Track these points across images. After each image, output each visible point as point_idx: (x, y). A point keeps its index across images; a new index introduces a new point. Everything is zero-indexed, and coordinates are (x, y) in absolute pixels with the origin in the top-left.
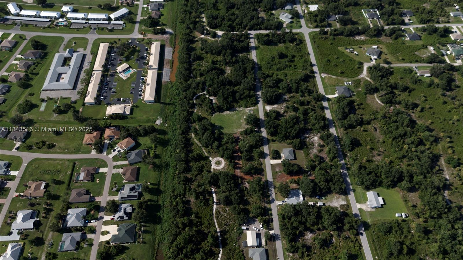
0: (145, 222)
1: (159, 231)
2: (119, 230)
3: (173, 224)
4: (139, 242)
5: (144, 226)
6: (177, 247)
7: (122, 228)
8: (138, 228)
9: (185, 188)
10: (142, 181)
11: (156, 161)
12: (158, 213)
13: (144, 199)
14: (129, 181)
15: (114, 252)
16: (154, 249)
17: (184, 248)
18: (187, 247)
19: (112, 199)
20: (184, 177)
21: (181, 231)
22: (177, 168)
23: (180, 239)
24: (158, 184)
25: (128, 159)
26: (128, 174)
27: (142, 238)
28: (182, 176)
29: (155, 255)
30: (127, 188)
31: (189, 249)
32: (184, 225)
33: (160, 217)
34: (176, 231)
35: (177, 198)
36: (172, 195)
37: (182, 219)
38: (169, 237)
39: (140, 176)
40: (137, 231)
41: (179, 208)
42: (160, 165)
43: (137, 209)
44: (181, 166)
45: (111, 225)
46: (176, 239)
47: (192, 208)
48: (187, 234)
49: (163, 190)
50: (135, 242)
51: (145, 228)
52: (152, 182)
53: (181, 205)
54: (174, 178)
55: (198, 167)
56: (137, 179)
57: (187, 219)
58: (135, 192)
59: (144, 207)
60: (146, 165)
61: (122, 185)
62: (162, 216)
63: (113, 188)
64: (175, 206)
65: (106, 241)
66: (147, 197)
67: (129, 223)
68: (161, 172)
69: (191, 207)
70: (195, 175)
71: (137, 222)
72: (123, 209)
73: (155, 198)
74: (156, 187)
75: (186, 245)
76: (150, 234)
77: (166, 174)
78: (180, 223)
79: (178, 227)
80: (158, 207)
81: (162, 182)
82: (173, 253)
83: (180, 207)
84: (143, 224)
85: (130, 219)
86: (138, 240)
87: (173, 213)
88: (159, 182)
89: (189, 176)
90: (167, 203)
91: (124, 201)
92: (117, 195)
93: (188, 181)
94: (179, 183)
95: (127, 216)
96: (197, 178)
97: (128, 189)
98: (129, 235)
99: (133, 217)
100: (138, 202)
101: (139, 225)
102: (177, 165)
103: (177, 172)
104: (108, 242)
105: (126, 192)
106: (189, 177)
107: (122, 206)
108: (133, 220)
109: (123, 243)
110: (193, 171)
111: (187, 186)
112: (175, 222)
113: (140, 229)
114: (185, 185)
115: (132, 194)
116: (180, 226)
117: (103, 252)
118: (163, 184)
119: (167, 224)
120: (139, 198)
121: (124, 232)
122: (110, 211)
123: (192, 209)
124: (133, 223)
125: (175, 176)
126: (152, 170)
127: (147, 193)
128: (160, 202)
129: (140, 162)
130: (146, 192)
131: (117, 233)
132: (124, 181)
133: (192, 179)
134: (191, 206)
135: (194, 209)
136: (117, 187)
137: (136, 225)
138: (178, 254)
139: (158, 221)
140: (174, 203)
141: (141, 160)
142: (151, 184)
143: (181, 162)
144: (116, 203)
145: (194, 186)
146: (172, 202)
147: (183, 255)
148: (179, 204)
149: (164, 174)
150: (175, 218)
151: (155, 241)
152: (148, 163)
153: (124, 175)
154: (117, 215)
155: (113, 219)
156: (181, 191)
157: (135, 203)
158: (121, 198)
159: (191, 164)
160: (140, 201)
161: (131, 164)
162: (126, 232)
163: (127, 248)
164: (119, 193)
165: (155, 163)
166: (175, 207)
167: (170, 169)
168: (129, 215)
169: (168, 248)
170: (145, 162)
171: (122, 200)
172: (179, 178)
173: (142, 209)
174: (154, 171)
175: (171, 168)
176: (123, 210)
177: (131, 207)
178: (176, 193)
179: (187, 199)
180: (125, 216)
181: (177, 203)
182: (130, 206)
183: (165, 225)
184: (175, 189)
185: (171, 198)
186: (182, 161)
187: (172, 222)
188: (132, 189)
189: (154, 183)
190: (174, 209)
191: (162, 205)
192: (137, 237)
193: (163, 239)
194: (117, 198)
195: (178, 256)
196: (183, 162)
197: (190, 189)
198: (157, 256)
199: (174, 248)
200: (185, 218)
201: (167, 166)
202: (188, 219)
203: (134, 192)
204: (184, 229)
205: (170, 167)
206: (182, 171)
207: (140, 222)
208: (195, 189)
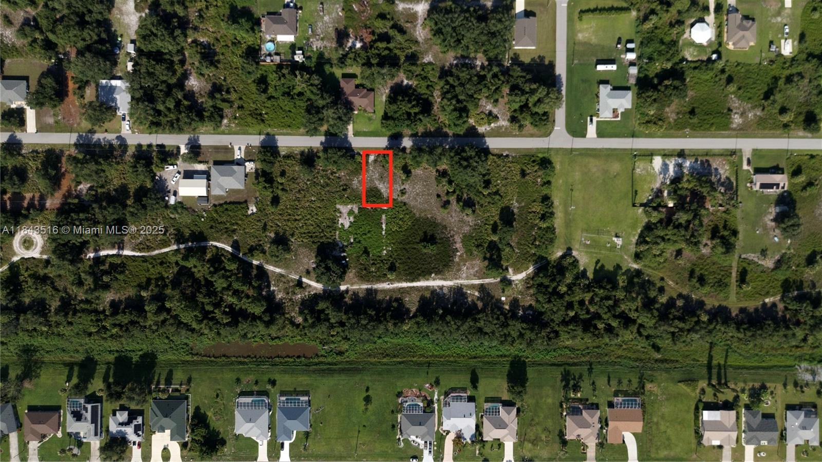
0: (151, 383)
1: (171, 356)
2: (162, 430)
3: (157, 331)
4: (188, 390)
5: (158, 383)
6: (200, 322)
7: (159, 425)
8: (161, 395)
9: (83, 311)
10: (62, 399)
11: (12, 374)
12: (134, 360)
13: (102, 390)
14: (60, 425)
15: (203, 431)
16: (201, 363)
17: (203, 308)
18: (203, 303)
19: (98, 453)
20: (56, 313)
21: (171, 316)
22: (35, 329)
23: (187, 317)
24: (70, 366)
25: (6, 432)
26: (41, 428)
27: (181, 385)
28: (53, 319)
29: (213, 359)
30: (73, 427)
31: (206, 300)
32: (162, 309)
33: (141, 356)
34: (172, 325)
35: (104, 327)
36: (96, 337)
37: (149, 315)
38: (183, 337)
39: (48, 404)
40: (166, 397)
41: (126, 322)
42: (25, 366)
43: (122, 402)
44: (29, 321)
45: (151, 445)
46: (186, 325)
47: (127, 296)
48: (179, 304)
49: (86, 355)
50: (187, 398)
51: (163, 381)
52: (65, 378)
53: (119, 317)
54: (59, 335)
55: (35, 287)
56: (57, 409)
57: (149, 306)
58: (86, 409)
59: (118, 389)
60: (24, 395)
61: (68, 438)
62: (141, 353)
63: (74, 455)
64: (121, 329)
65: (181, 450)
66: (97, 385)
67: (149, 413)
68: (43, 362)
69: (126, 299)
70: (54, 293)
71: (148, 398)
72: (119, 429)
73: (101, 368)
74: (76, 369)
75: (197, 305)
76: (174, 373)
77: (48, 352)
78: (156, 319)
79: (164, 322)
80: (122, 362)
81: (67, 358)
82: (210, 329)
83: (124, 319)
84: (153, 387)
85: (141, 413)
86: (183, 392)
87: (136, 332)
88: (66, 364)
89: (55, 304)
90: (114, 345)
91: (104, 429)
92: (89, 444)
93: (67, 306)
94: (70, 323)
95: (136, 419)
96: (61, 288)
97: (78, 423)
98: (173, 410)
99: (138, 407)
100: (107, 400)
101: (154, 395)
102: (27, 330)
103: (44, 329)
104: (184, 446)
105: (84, 429)
106: (59, 303)
107: (114, 432)
108: (145, 407)
109: (188, 419)
110: (43, 296)
111: (78, 308)
112: (154, 328)
113: (164, 391)
114: (75, 312)
115: (88, 415)
116: (162, 318)
117: (201, 451)
118: (71, 357)
119: (157, 341)
120: (99, 400)
121: (167, 419)
122: (123, 452)
123: (129, 296)
124: (150, 407)
125: (53, 333)
126: (35, 381)
127: (89, 386)
128: (111, 358)
129: (14, 407)
130: (87, 388)
131: (168, 432)
132: (59, 435)
133: (62, 299)
134: (123, 298)
135: (131, 292)
136: (71, 447)
137: (155, 399)
138: (213, 319)
139: (149, 360)
140: (114, 331)
141: (10, 406)
142: (69, 379)
143: (21, 321)
144: (106, 444)
145: (81, 294)
146: (112, 336)
147: (216, 311)
148: (117, 322)
149: (46, 355)
150: (145, 327)
151: (187, 361)
152: (19, 391)
153: (44, 436)
154: (132, 437)
155: (139, 445)
156: (89, 319)
157: (108, 406)
158: (96, 434)
159: (27, 301)
160: (104, 398)
161: (19, 426)
162: (166, 416)
163: (197, 409)
164: (85, 440)
165: (18, 377)
166: (124, 329)
167: (35, 344)
168: (133, 415)
169: (202, 338)
170: (14, 398)
171: (101, 432)
172: (58, 324)
173: (123, 393)
174: (38, 376)
175: (32, 342)
176: (123, 429)
177: (117, 413)
178: (93, 330)
179: (108, 307)
180: (135, 422)
181: (115, 325)
182: (114, 414)
183: (158, 344)
184: (84, 332)
185: (104, 339)
186: (17, 319)
187: (154, 332)
188: (78, 416)
189: (66, 373)
190: (127, 330)
191: (116, 355)
192: (177, 394)
193: (185, 346)
194: (96, 444)
195: (217, 320)
196: (22, 318)
197: (87, 301)
198: (214, 356)
199: (203, 325)
200: (147, 308)
201: (27, 351)
202: (150, 303)
203: (84, 412)
204: (168, 311)
205: (32, 345)
206: (42, 320)
207: (150, 393)
208: (86, 292)
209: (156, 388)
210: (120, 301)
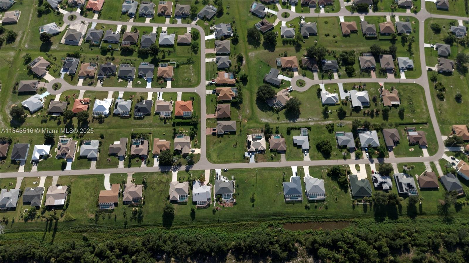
0: (375, 204)
1: (367, 220)
2: (363, 180)
3: (379, 235)
4: (353, 202)
5: (371, 205)
6: (355, 241)
7: (365, 183)
8: (368, 198)
9: (424, 246)
10: (421, 195)
11: (452, 207)
12: (387, 218)
13: (400, 200)
14: (418, 181)
15: (341, 180)
16: (349, 217)
17: (355, 250)
18: (355, 253)
19: (394, 167)
20: (439, 243)
21: (372, 245)
22: (448, 233)
23: (363, 244)
24: (422, 213)
25: (446, 176)
26: (427, 179)
27: (358, 205)
28: (439, 240)
29: (343, 220)
30: (410, 180)
31: (354, 255)
32: (379, 248)
33: (384, 220)
34: (370, 239)
35: (410, 236)
36: (412, 230)
37: (386, 245)
38: (363, 232)
39: (428, 192)
40: (365, 198)
41: (397, 240)
42: (447, 212)
43: (388, 194)
44: (453, 238)
45: (367, 172)
46: (363, 240)
47: (402, 256)
48: (370, 252)
49: (415, 220)
50: (353, 197)
51: (368, 206)
52: (423, 206)
53: (402, 243)
54: (434, 231)
55: (457, 259)
56: (422, 189)
57: (387, 250)
58: (406, 190)
59: (392, 201)
60: (443, 196)
61: (412, 174)
62: (385, 222)
63: (406, 166)
64: (399, 235)
65: (350, 170)
66: (404, 203)
67: (372, 189)
68: (438, 214)
69: (401, 254)
70: (444, 256)
71: (374, 197)
72: (385, 180)
73: (404, 212)
74: (418, 212)
75: (358, 251)
76: (363, 211)
77: (437, 220)
78: (381, 242)
79: (376, 241)
80: (394, 216)
81: (425, 217)
82: (348, 238)
83: (399, 242)
84: (373, 203)
85: (376, 189)
86: (356, 201)
87: (391, 234)
88: (424, 214)
89: (442, 249)
90: (401, 226)
91: (394, 180)
92: (400, 172)
93: (435, 249)
94: (429, 238)
95: (378, 185)
96: (441, 259)
97: (408, 182)
98: (359, 191)
99: (378, 191)
100: (396, 195)
101: (371, 199)
102: (452, 232)
103: (443, 234)
104: (349, 172)
105: (405, 180)
106: (440, 250)
107: (388, 179)
108: (375, 192)
109: (350, 186)
110: (449, 254)
111: (428, 247)
112: (380, 237)
113: (367, 201)
114: (429, 245)
115: (404, 187)
116: (378, 243)
117: (339, 170)
118: (423, 218)
119: (377, 229)
120: (401, 195)
121: (361, 186)
122: (380, 169)
123: (400, 256)
124: (372, 192)
125: (437, 231)
126: (439, 204)
127: (408, 202)
128: (401, 218)
129: (446, 189)
130: (409, 201)
131: (359, 179)
132: (417, 176)
133: (439, 253)
134: (403, 255)
135: (399, 258)
136: (408, 170)
137: (370, 196)
138: (348, 244)
139: (379, 217)
140: (403, 234)
141: (449, 190)
142: (420, 205)
143: (458, 238)
144: (390, 172)
145: (428, 256)
146: (404, 231)
147: (347, 249)
148: (403, 239)
149: (437, 219)
150: (386, 237)
151: (357, 218)
152: (446, 198)
153: (425, 175)
154: (378, 176)
155: (373, 172)
156: (419, 241)
157: (395, 192)
158: (397, 177)
159: (458, 251)
160: (398, 196)
161: (440, 179)
162: (362, 187)
163: (346, 192)
164: (402, 173)
165: (449, 206)
166: (398, 236)
167: (445, 225)
168: (380, 187)
169: (352, 232)
170: (447, 194)
171: (395, 178)
172: (436, 237)
173: (389, 199)
174: (438, 207)
175: (447, 226)
176: (383, 180)
177: (389, 188)
178: (415, 234)
179: (411, 248)
180: (378, 183)
181: (404, 238)
182: (390, 187)
183: (375, 227)
184: (420, 233)
185: (408, 230)
186: (460, 239)
187: (380, 234)
188: (409, 186)
189: (423, 209)
190: (396, 235)
191: (398, 220)
192: (359, 199)
193: (360, 226)
194: (396, 172)
195: (345, 243)
196: (458, 239)
197: (424, 252)
198: (343, 221)
199: (353, 239)
200: (388, 249)
201: (449, 221)
202: (387, 252)
203: (407, 188)
204: (375, 248)
205: (447, 224)
206: (446, 239)
207: (374, 200)
208: (426, 257)
209: (371, 202)
210: (405, 253)
